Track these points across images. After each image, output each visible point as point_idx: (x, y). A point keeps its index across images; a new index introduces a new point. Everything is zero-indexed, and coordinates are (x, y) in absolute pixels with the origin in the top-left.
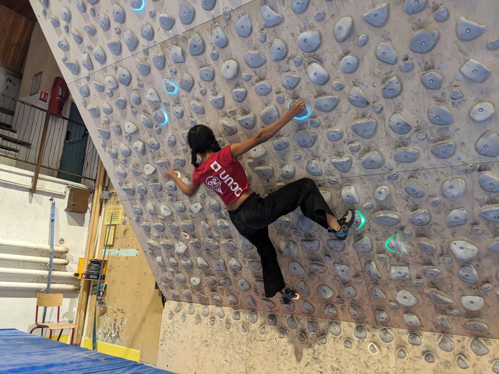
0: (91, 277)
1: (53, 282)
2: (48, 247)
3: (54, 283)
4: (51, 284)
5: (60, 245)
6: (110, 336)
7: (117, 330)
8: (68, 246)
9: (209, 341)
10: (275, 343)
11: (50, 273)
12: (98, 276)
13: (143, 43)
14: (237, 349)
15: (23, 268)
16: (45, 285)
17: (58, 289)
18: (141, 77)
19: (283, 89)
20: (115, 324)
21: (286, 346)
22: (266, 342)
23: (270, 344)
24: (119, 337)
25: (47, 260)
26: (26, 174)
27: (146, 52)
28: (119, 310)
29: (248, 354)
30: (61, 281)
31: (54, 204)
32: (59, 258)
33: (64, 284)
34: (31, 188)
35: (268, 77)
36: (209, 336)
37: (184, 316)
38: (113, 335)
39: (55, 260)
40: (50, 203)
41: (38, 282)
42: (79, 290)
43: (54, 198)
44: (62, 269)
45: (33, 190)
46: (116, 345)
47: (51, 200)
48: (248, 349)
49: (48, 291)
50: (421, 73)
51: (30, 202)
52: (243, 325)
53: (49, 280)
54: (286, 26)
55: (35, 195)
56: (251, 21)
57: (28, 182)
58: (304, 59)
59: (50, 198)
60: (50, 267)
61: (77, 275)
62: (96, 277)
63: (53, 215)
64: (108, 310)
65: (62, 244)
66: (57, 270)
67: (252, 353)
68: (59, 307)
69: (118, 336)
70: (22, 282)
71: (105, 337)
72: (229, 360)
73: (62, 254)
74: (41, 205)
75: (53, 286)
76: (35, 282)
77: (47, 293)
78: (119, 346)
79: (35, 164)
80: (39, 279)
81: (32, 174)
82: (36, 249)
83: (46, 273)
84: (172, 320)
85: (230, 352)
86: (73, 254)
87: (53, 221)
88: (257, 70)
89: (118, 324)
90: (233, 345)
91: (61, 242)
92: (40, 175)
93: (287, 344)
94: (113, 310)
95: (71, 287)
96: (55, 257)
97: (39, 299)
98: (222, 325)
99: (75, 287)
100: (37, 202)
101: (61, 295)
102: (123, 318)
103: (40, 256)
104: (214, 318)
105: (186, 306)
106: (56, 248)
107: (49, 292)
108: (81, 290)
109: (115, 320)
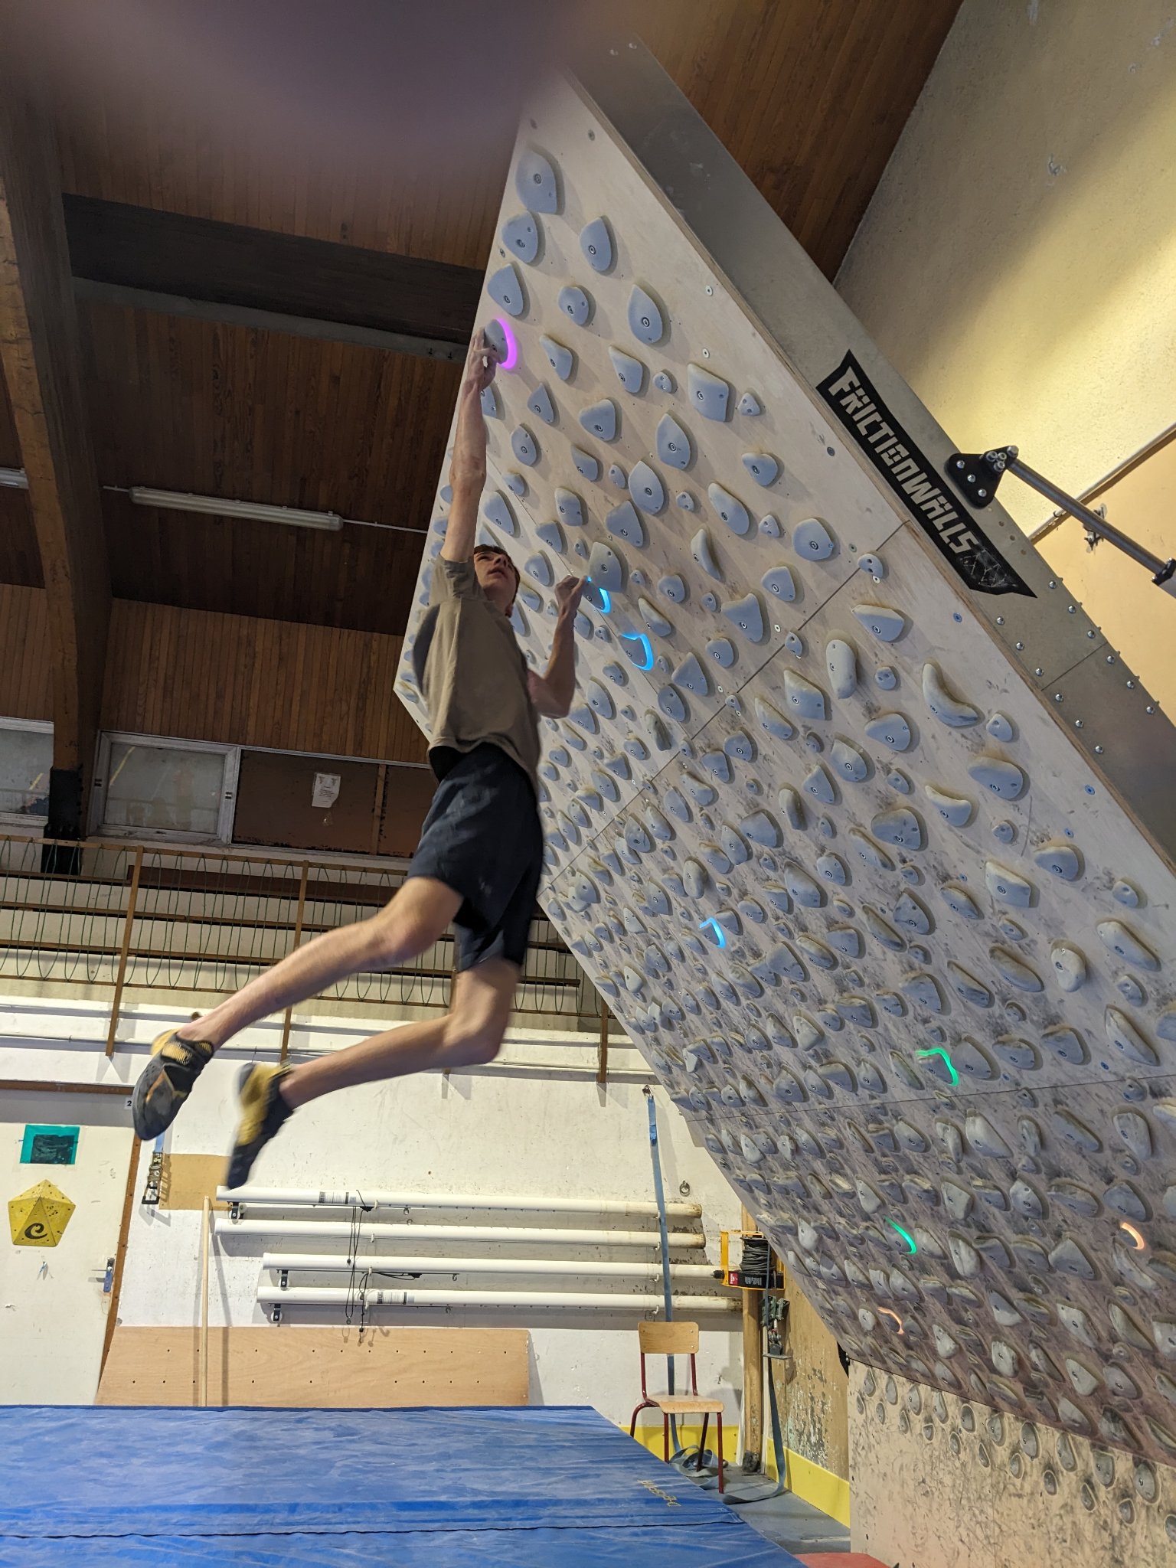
0: (748, 1280)
1: (680, 1291)
2: (651, 1206)
3: (684, 1294)
4: (673, 1298)
5: (683, 1198)
6: (809, 1440)
7: (818, 1426)
8: (703, 1202)
9: (928, 1480)
10: (1041, 1507)
11: (666, 1269)
12: (764, 1278)
13: (583, 830)
14: (977, 1512)
15: (610, 1260)
16: (658, 1301)
17: (693, 1309)
18: (607, 887)
19: (781, 914)
20: (813, 1411)
21: (1061, 1516)
22: (1025, 1500)
23: (1032, 1505)
24: (823, 1445)
25: (654, 1237)
26: (585, 1041)
27: (593, 845)
28: (815, 1370)
29: (997, 1530)
30: (698, 1290)
31: (651, 1101)
32: (685, 1231)
33: (707, 1295)
34: (596, 1071)
35: (749, 889)
36: (928, 1468)
37: (881, 1407)
38: (813, 1439)
39: (675, 1238)
40: (644, 1100)
41: (647, 1291)
42: (741, 1310)
43: (651, 1087)
44: (697, 1258)
45: (602, 1077)
46: (820, 1466)
47: (646, 1091)
48: (996, 1516)
49: (669, 1314)
50: (940, 887)
51: (603, 1104)
52: (981, 1448)
53: (666, 1287)
54: (725, 803)
55: (609, 1085)
56: (681, 795)
57: (590, 1060)
58: (776, 859)
59: (643, 1086)
60: (665, 1254)
61: (719, 1275)
62: (758, 1281)
63: (653, 1128)
64: (798, 1368)
65: (687, 1195)
66: (685, 1262)
67: (1004, 1528)
68: (693, 1355)
69: (820, 1444)
70: (612, 1292)
71: (800, 1441)
72: (966, 1540)
73: (690, 1222)
74: (626, 1106)
75: (679, 1301)
76: (640, 1292)
77: (668, 1320)
78: (824, 1469)
79: (597, 1016)
80: (646, 1285)
81: (596, 1038)
82: (627, 1214)
83: (657, 1269)
84: (864, 1415)
85: (966, 1518)
86: (717, 1219)
87: (654, 1142)
88: (729, 876)
89: (818, 1407)
90: (968, 1499)
91: (684, 1190)
92: (611, 1038)
93: (1062, 1512)
94: (805, 1371)
95: (721, 1303)
96: (675, 1230)
97: (642, 1334)
98: (947, 1443)
99: (733, 1304)
100: (617, 1100)
101: (694, 1325)
102: (824, 1395)
103: (643, 1229)
104: (932, 1421)
105: (882, 1378)
106: (671, 1208)
107: (672, 1317)
108: (745, 1312)
109: (812, 1399)
